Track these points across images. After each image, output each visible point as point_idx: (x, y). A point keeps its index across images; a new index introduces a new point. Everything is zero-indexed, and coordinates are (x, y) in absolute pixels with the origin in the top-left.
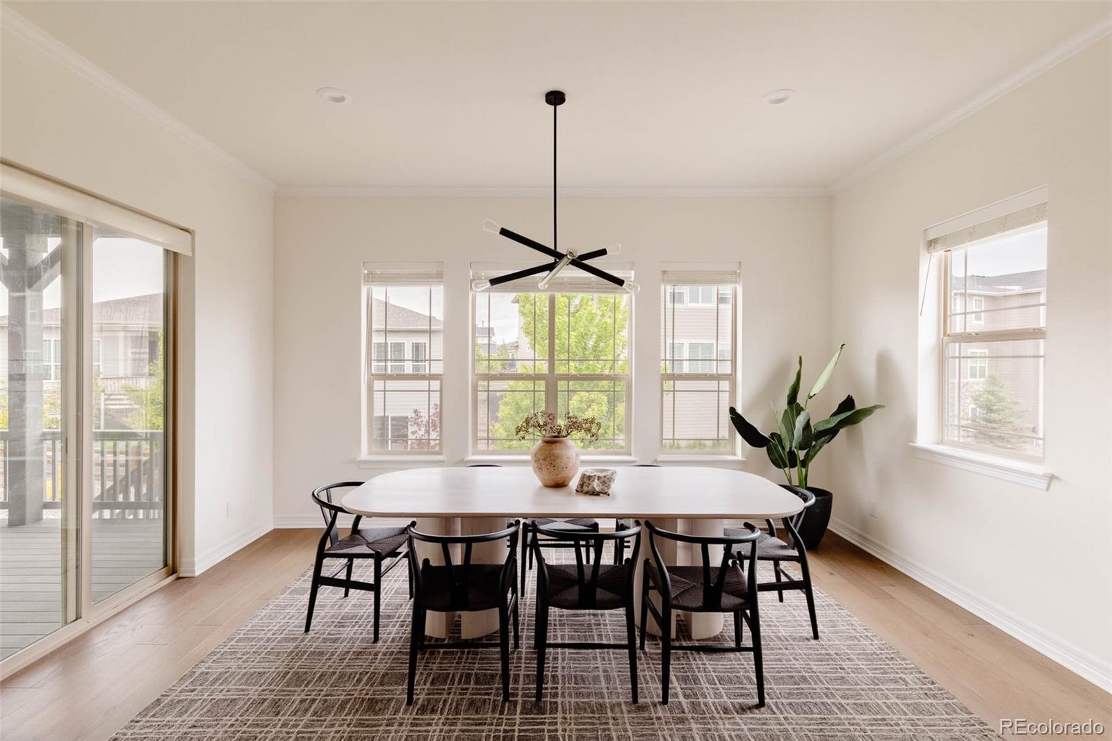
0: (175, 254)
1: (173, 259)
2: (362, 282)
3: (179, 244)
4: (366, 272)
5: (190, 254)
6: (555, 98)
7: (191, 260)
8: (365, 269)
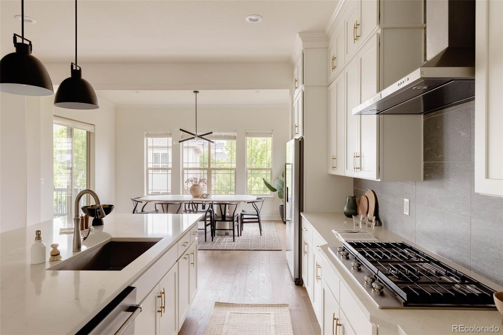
0: (90, 132)
1: (89, 134)
2: (145, 136)
3: (90, 129)
4: (146, 133)
5: (94, 132)
6: (196, 92)
7: (94, 133)
8: (145, 132)
